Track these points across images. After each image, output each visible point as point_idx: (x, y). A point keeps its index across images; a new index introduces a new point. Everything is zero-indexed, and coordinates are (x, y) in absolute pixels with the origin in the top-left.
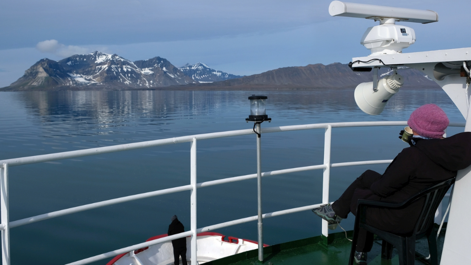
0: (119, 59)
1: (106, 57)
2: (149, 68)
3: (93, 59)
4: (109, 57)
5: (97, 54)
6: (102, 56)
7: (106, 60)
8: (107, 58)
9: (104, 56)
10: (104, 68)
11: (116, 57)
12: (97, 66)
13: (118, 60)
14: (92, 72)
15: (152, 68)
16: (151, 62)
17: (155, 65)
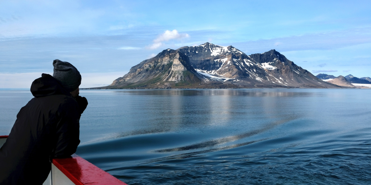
0: (238, 52)
1: (221, 49)
2: (268, 63)
3: (206, 51)
4: (224, 50)
5: (209, 45)
6: (215, 48)
7: (222, 52)
8: (223, 50)
9: (218, 48)
10: (224, 61)
11: (233, 49)
12: (215, 59)
13: (236, 52)
14: (212, 66)
15: (271, 63)
16: (269, 56)
17: (274, 59)
